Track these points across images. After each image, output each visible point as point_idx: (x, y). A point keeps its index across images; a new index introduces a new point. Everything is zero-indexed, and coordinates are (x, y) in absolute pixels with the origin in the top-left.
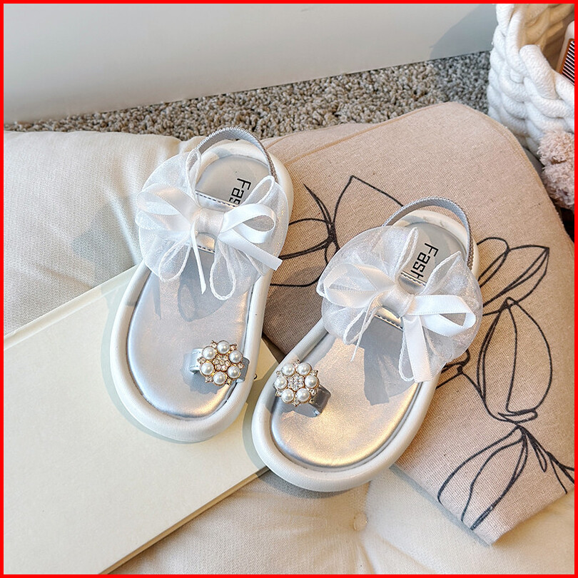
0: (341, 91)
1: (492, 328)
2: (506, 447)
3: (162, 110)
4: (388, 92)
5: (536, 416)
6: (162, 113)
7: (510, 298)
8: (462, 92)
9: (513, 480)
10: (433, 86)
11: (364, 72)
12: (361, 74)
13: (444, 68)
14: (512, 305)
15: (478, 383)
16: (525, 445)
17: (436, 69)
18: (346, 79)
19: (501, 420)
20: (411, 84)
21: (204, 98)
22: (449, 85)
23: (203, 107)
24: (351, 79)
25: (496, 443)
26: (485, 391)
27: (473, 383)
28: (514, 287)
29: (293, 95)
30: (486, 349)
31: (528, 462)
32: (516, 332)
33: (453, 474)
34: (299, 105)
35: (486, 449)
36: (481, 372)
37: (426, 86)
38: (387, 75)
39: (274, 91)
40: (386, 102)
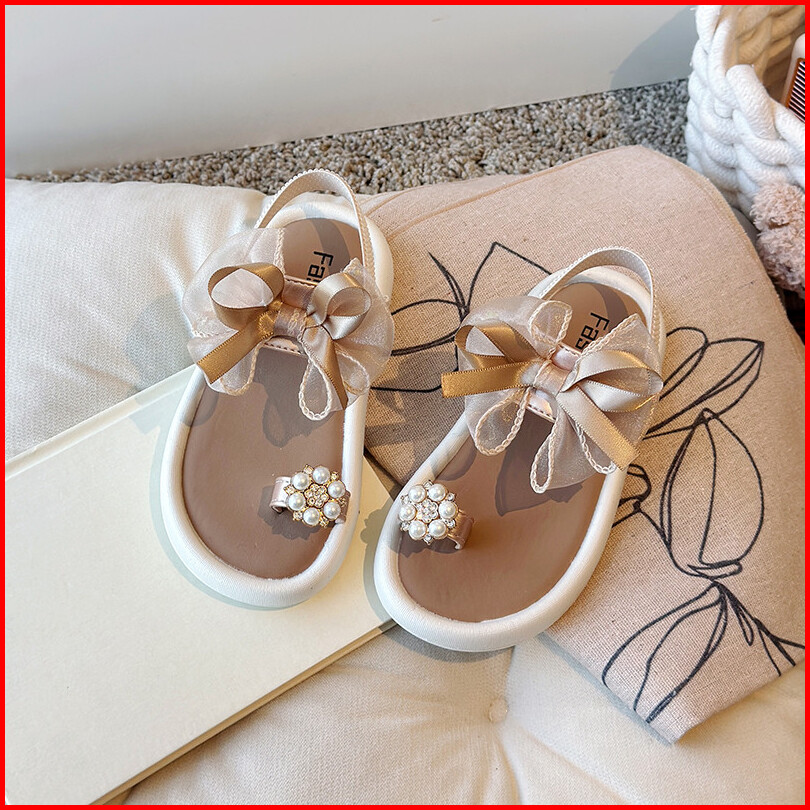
0: (488, 132)
1: (682, 450)
2: (697, 611)
3: (246, 157)
4: (552, 134)
5: (740, 569)
6: (246, 160)
7: (707, 410)
8: (654, 133)
9: (706, 656)
10: (613, 126)
11: (521, 107)
12: (516, 110)
13: (630, 102)
14: (710, 419)
15: (662, 524)
16: (724, 609)
17: (618, 102)
18: (496, 116)
19: (692, 575)
20: (583, 123)
21: (303, 141)
22: (636, 124)
23: (301, 153)
24: (503, 116)
25: (684, 606)
26: (670, 535)
27: (654, 524)
28: (715, 394)
29: (423, 138)
30: (673, 478)
31: (727, 632)
32: (715, 455)
33: (624, 647)
34: (430, 150)
35: (669, 613)
36: (666, 509)
37: (604, 126)
38: (552, 111)
39: (397, 133)
40: (549, 147)
